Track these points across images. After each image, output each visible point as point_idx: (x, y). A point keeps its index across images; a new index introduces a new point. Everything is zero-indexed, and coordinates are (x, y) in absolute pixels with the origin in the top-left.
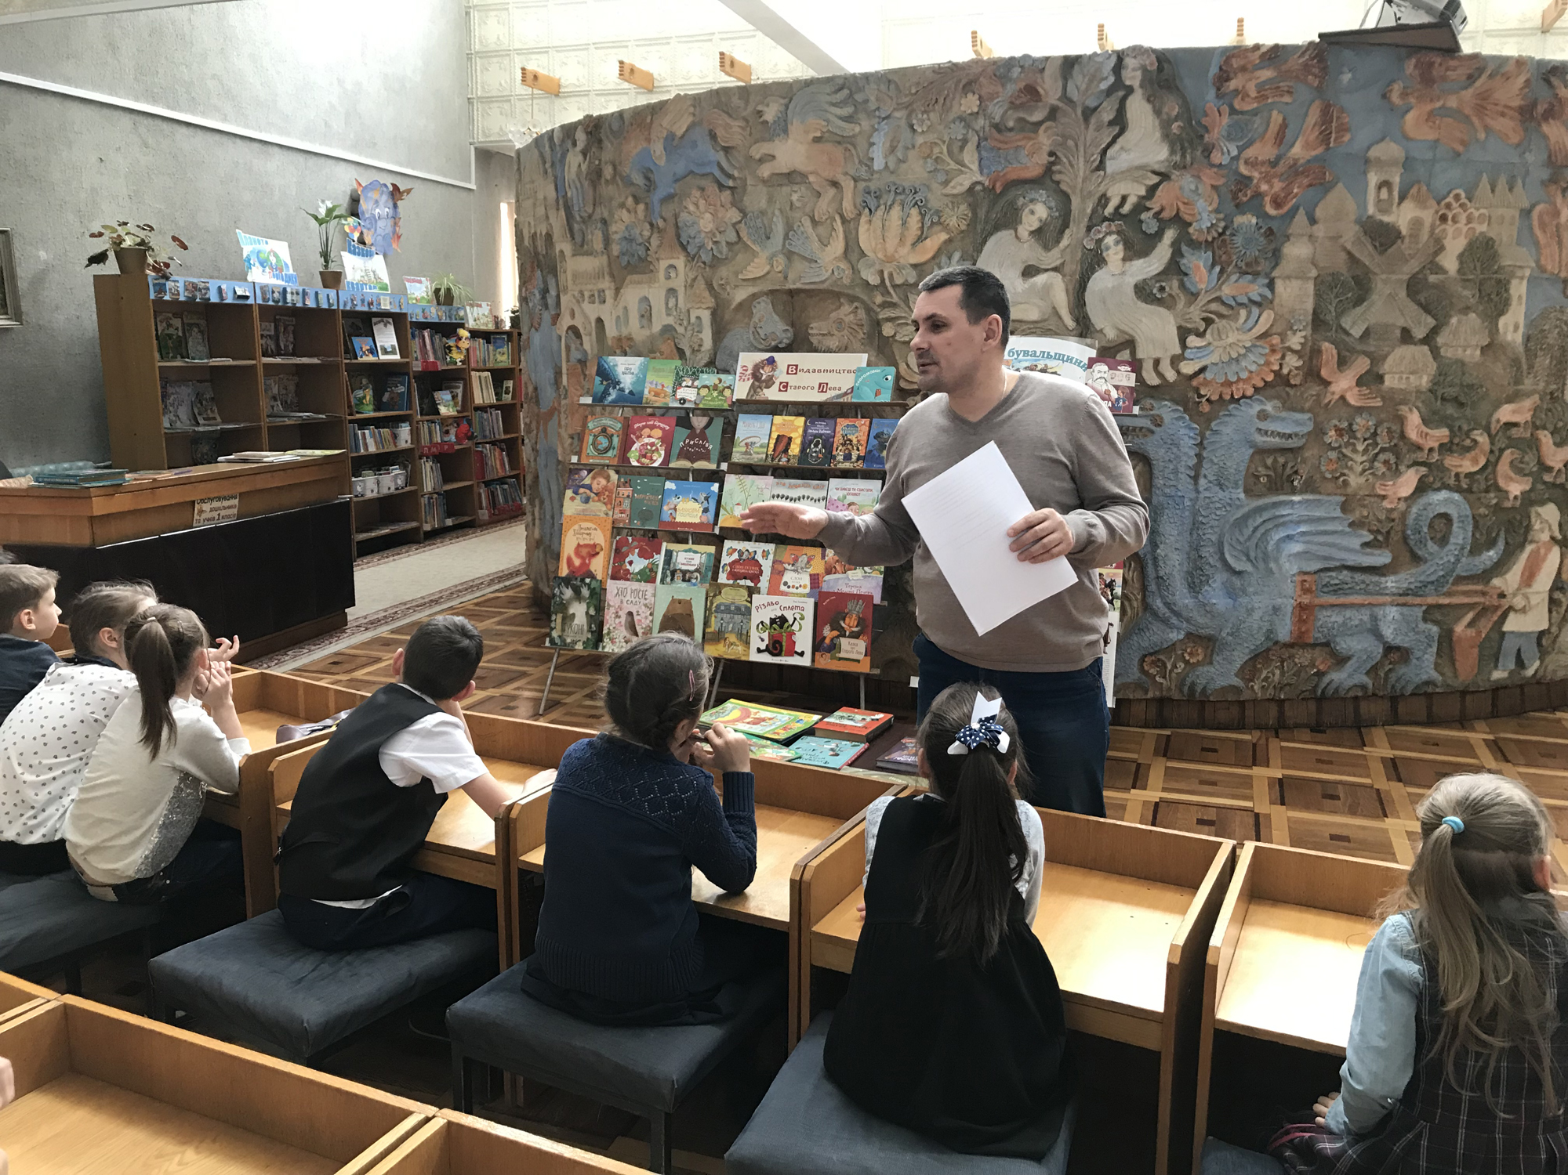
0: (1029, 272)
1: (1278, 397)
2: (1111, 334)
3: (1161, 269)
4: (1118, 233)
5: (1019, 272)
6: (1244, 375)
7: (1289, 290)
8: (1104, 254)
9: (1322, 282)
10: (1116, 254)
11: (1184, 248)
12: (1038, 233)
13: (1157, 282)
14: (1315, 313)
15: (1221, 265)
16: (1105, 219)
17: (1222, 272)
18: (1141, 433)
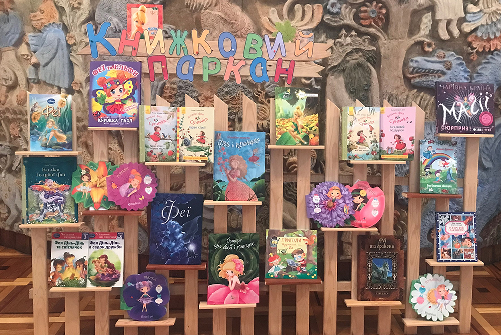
18: (437, 76)
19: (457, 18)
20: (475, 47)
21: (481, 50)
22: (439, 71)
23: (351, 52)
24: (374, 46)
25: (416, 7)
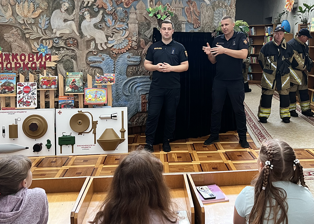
0: (65, 21)
1: (132, 52)
2: (89, 37)
3: (100, 20)
4: (88, 11)
5: (63, 21)
6: (123, 47)
7: (132, 26)
8: (85, 16)
9: (140, 24)
10: (88, 16)
11: (105, 15)
12: (66, 10)
13: (99, 24)
14: (138, 32)
15: (115, 19)
16: (84, 7)
17: (115, 21)
18: (99, 62)
19: (104, 42)
20: (114, 52)
21: (117, 53)
22: (99, 61)
23: (64, 56)
24: (74, 53)
25: (87, 39)
